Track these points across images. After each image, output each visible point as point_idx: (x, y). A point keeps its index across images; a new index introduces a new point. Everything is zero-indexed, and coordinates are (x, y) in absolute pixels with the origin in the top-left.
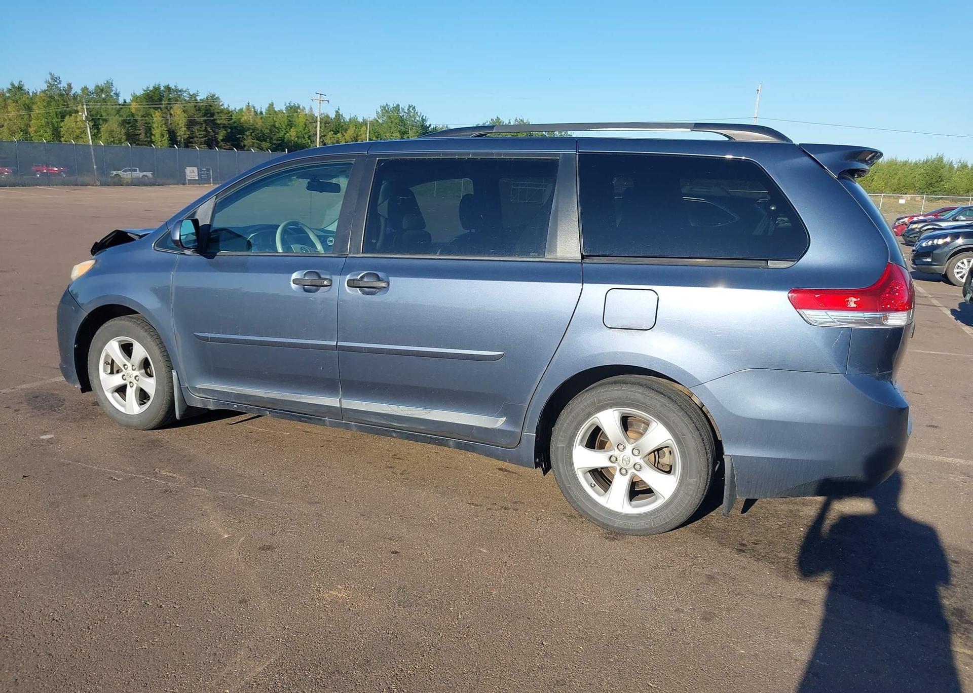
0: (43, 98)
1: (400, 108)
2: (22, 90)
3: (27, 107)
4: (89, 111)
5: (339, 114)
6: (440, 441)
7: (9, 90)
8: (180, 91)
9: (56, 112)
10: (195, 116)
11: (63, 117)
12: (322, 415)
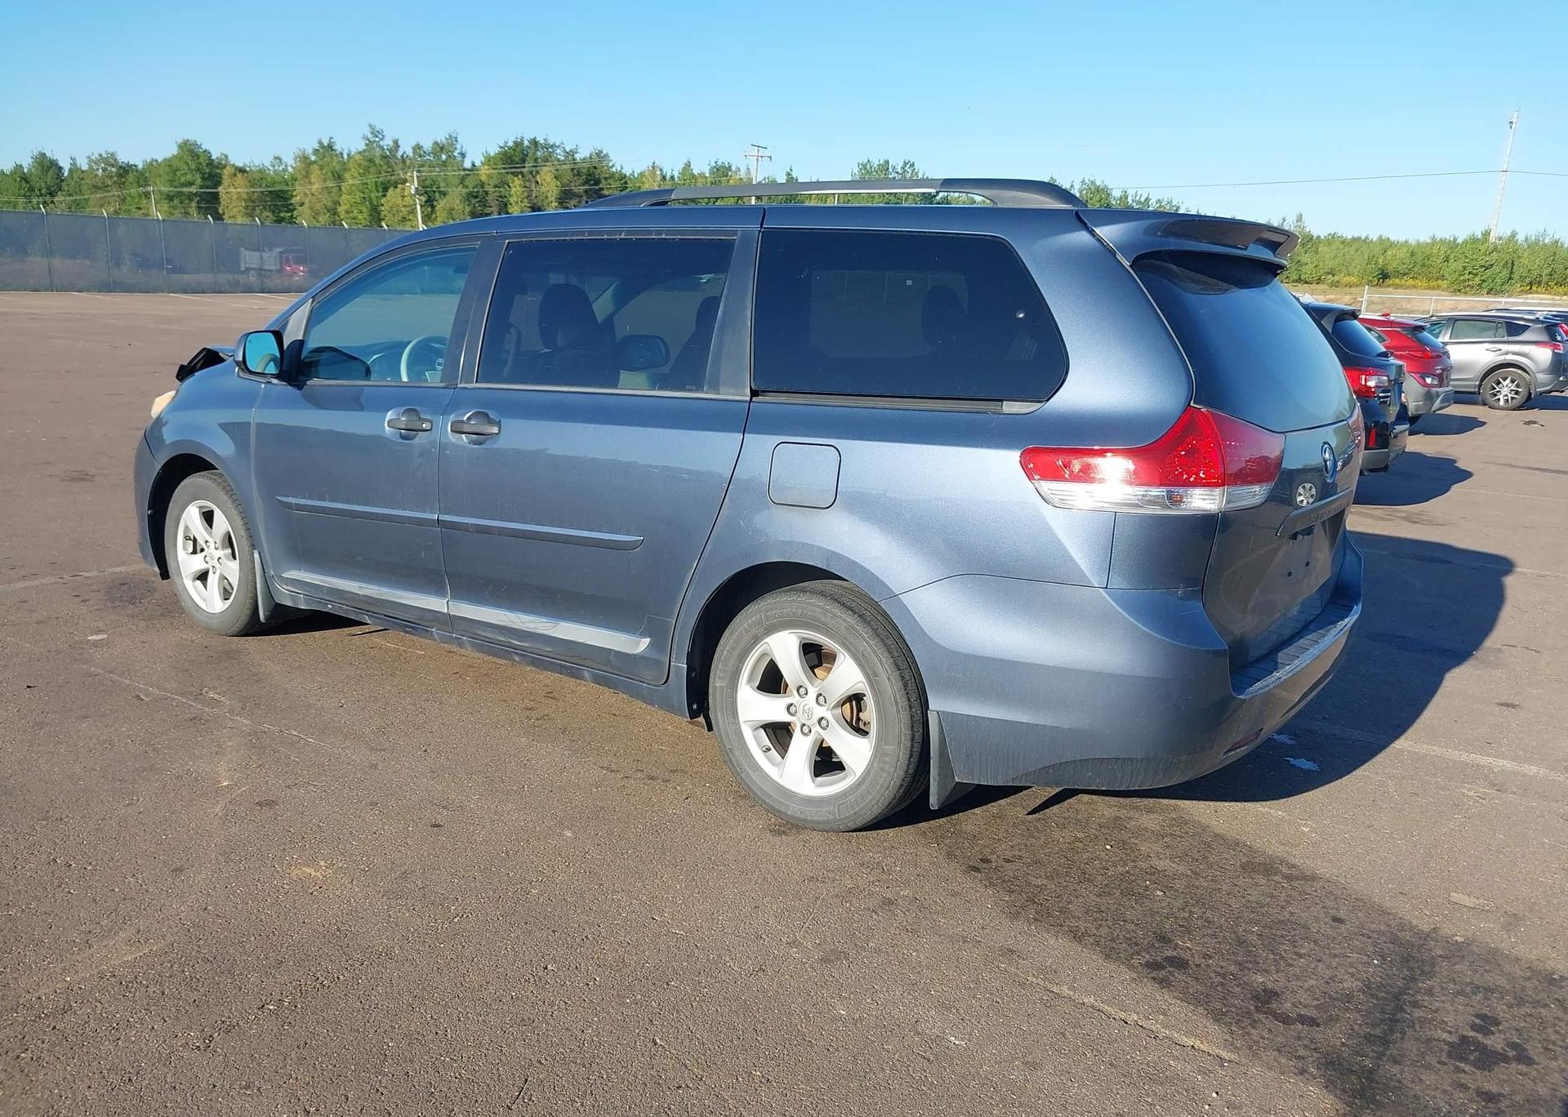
0: (359, 162)
1: (890, 167)
2: (332, 150)
3: (336, 176)
4: (421, 181)
5: (793, 178)
6: (573, 670)
7: (316, 151)
8: (552, 147)
9: (376, 182)
10: (572, 184)
11: (386, 190)
12: (428, 624)
